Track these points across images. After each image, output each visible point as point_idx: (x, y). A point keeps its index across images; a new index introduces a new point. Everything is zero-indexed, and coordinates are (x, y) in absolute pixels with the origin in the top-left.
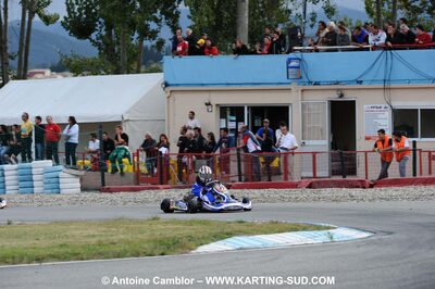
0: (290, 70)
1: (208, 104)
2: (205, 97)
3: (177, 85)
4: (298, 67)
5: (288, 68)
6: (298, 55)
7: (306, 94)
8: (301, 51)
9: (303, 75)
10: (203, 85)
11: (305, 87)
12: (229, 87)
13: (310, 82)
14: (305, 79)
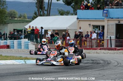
0: (104, 14)
1: (90, 25)
2: (89, 23)
3: (81, 19)
4: (107, 13)
5: (103, 13)
6: (107, 9)
7: (109, 21)
8: (108, 8)
9: (108, 16)
10: (88, 19)
11: (109, 19)
12: (96, 20)
13: (110, 18)
14: (109, 17)
